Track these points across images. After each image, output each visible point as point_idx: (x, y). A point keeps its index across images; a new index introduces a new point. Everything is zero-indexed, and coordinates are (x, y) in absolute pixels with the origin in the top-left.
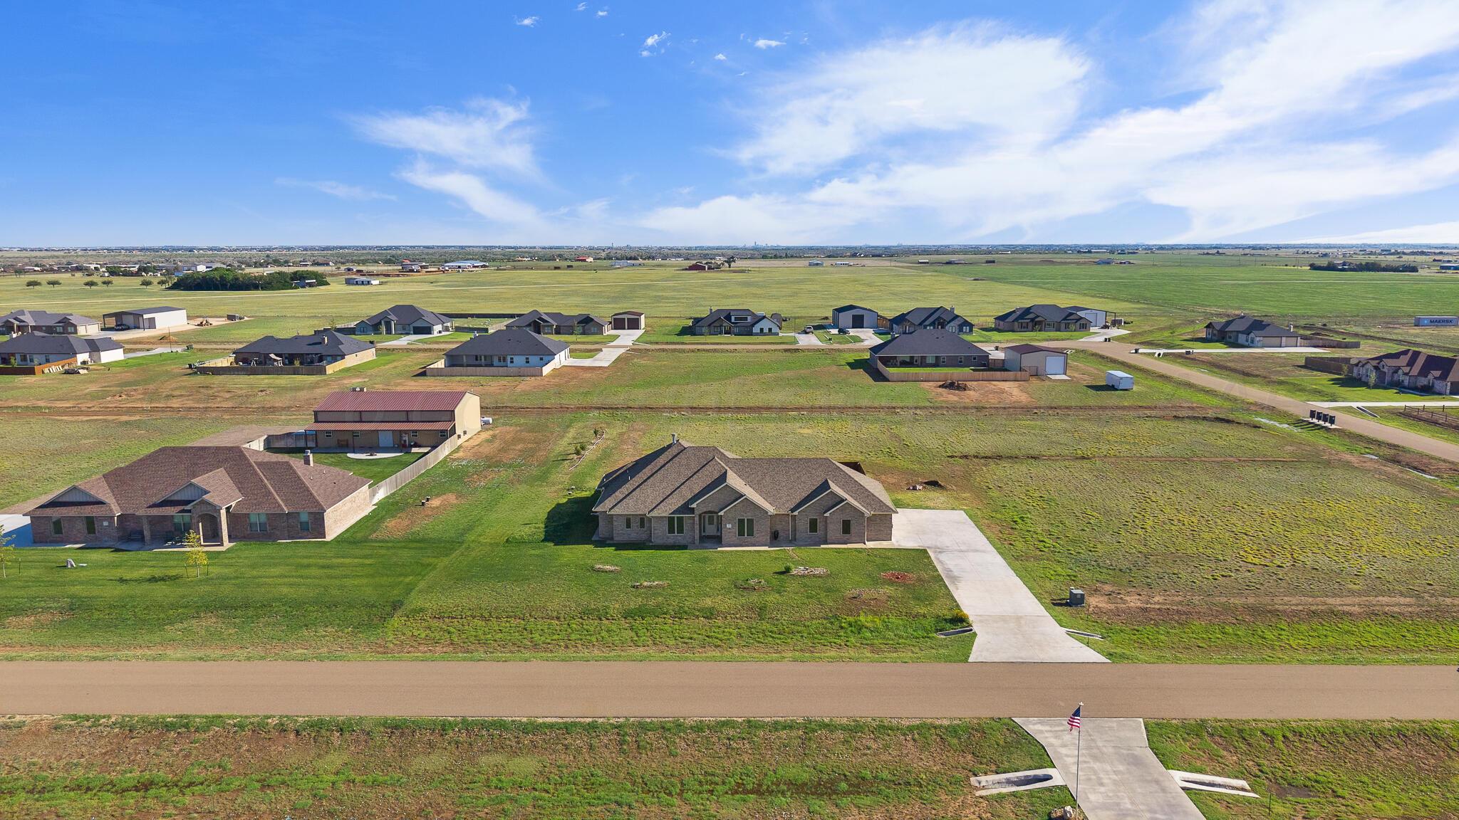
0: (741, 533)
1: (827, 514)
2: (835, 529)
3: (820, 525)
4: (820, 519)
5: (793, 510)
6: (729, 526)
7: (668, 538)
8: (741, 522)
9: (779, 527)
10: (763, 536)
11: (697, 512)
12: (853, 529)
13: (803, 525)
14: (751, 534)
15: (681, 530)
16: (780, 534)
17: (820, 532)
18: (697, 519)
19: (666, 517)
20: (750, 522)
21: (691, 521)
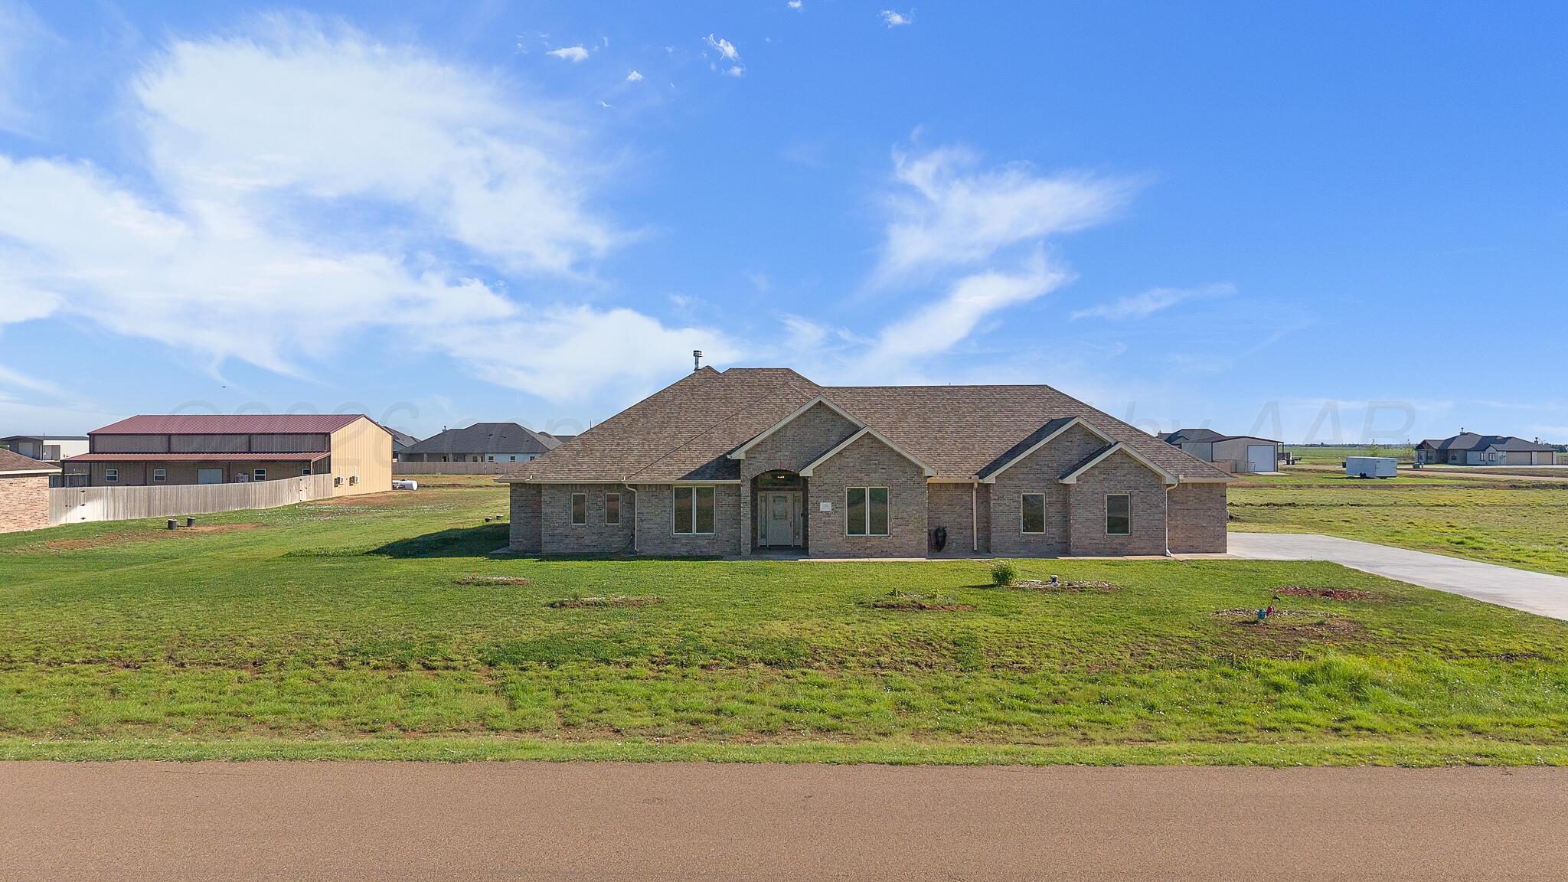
0: (856, 525)
1: (1071, 480)
2: (1089, 519)
3: (1050, 513)
4: (1050, 495)
5: (982, 474)
6: (826, 506)
7: (675, 540)
8: (856, 498)
9: (946, 520)
10: (911, 532)
11: (747, 473)
12: (1138, 518)
13: (1007, 512)
14: (880, 525)
15: (705, 524)
16: (951, 536)
17: (1050, 531)
18: (746, 491)
19: (669, 486)
20: (879, 497)
21: (731, 500)
